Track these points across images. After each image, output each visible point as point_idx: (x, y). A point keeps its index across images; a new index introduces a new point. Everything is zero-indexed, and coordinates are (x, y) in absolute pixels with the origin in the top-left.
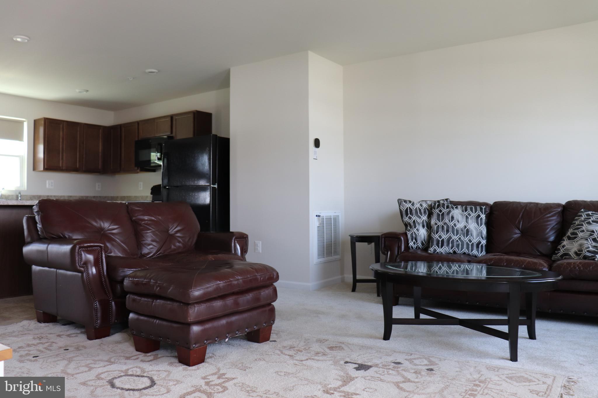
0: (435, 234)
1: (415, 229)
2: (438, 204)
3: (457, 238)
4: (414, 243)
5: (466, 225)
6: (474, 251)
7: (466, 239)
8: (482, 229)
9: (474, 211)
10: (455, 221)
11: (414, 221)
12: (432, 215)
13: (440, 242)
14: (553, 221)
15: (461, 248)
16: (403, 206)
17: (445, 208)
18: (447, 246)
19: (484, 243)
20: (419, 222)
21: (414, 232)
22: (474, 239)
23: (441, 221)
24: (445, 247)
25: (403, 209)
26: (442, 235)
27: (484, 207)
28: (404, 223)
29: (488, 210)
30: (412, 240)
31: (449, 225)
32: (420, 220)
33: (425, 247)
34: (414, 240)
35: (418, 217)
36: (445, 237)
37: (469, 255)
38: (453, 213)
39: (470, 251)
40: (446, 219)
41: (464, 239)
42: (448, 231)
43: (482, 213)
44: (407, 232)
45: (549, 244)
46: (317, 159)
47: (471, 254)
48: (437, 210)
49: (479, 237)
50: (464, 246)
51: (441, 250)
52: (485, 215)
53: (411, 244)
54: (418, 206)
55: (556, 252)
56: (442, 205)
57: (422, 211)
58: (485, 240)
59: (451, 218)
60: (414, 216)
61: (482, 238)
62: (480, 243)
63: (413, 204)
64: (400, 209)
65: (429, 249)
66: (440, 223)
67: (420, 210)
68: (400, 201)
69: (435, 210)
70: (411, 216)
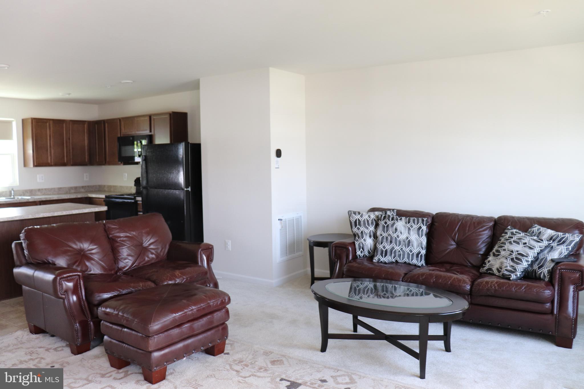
0: (380, 245)
1: (363, 240)
2: (384, 215)
3: (399, 248)
4: (361, 252)
5: (408, 236)
6: (414, 260)
7: (407, 250)
8: (422, 240)
9: (416, 223)
10: (398, 233)
11: (362, 232)
12: (378, 226)
13: (384, 252)
14: (485, 235)
15: (402, 257)
16: (352, 218)
17: (390, 220)
18: (390, 256)
19: (424, 252)
20: (367, 233)
21: (362, 242)
22: (414, 249)
23: (385, 232)
24: (388, 257)
25: (352, 220)
26: (386, 246)
27: (426, 219)
28: (353, 233)
29: (430, 221)
30: (360, 249)
31: (393, 236)
32: (367, 231)
33: (372, 255)
34: (361, 249)
35: (365, 228)
36: (388, 247)
37: (409, 264)
38: (397, 225)
39: (410, 260)
40: (390, 231)
41: (406, 249)
42: (391, 242)
43: (423, 225)
44: (355, 241)
45: (480, 256)
46: (278, 168)
47: (411, 263)
48: (382, 222)
49: (419, 248)
50: (405, 255)
51: (385, 259)
52: (426, 227)
53: (358, 253)
54: (366, 217)
55: (484, 265)
56: (388, 218)
57: (370, 222)
58: (424, 250)
59: (394, 230)
60: (362, 227)
61: (422, 248)
62: (420, 252)
63: (362, 216)
64: (350, 220)
65: (374, 258)
66: (384, 234)
67: (368, 221)
68: (351, 212)
69: (380, 222)
70: (359, 227)
